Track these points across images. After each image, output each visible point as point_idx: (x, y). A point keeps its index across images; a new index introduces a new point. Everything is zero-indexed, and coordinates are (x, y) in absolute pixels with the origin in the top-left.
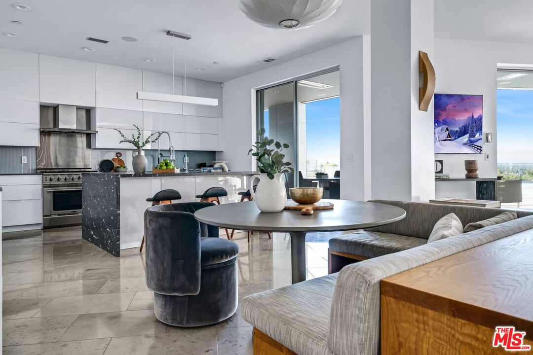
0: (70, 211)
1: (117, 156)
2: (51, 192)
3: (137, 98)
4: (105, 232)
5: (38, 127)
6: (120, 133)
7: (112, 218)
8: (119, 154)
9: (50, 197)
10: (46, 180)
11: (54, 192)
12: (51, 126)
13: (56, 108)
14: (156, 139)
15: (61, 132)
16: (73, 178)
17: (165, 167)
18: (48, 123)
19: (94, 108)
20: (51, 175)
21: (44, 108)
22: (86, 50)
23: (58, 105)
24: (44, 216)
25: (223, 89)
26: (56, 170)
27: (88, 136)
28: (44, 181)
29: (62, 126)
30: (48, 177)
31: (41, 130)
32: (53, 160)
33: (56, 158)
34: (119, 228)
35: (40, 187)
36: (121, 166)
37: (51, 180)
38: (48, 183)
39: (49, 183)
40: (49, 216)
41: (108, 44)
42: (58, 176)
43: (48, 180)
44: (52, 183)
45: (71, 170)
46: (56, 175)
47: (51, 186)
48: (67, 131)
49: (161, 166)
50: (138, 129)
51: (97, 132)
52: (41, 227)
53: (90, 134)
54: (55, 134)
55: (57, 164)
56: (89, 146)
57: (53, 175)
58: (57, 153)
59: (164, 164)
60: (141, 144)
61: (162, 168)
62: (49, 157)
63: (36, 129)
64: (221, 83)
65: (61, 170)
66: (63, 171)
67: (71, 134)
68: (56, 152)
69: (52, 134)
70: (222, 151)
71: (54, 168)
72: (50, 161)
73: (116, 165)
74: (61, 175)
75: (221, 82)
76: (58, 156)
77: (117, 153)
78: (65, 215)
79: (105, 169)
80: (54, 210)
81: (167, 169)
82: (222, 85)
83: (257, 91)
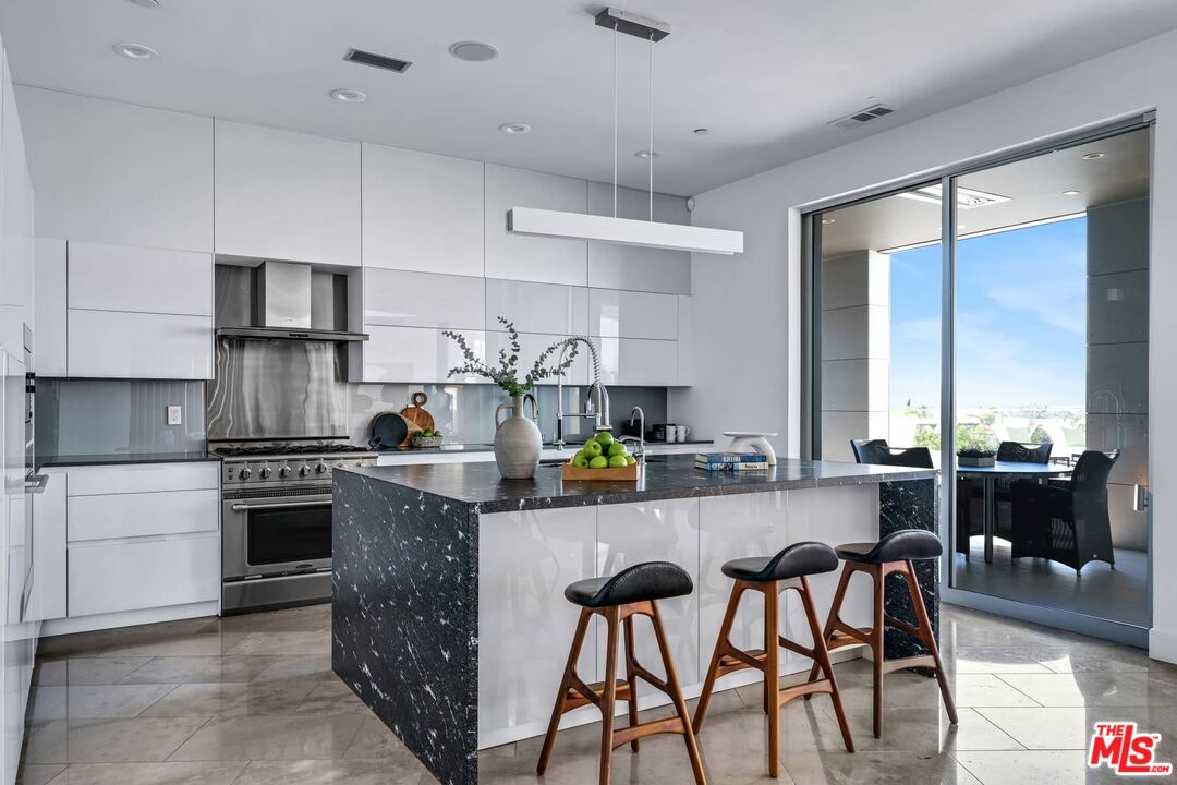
0: (293, 565)
1: (415, 403)
2: (244, 510)
3: (509, 228)
4: (414, 692)
5: (210, 324)
6: (463, 346)
7: (447, 656)
8: (420, 398)
9: (241, 526)
10: (231, 478)
11: (252, 513)
12: (246, 321)
13: (257, 271)
14: (567, 364)
15: (270, 339)
16: (303, 470)
17: (601, 461)
18: (237, 314)
19: (357, 270)
20: (243, 462)
21: (226, 270)
22: (342, 97)
23: (263, 265)
24: (224, 580)
25: (693, 213)
26: (258, 445)
27: (341, 347)
28: (226, 478)
29: (273, 320)
30: (238, 469)
31: (219, 332)
32: (249, 415)
33: (257, 408)
34: (475, 702)
35: (214, 496)
36: (426, 431)
37: (243, 475)
38: (236, 486)
39: (238, 486)
40: (238, 579)
41: (408, 71)
42: (262, 465)
43: (236, 478)
44: (247, 486)
45: (296, 444)
46: (259, 461)
47: (244, 494)
48: (287, 335)
49: (590, 458)
50: (512, 331)
51: (367, 337)
52: (216, 610)
53: (347, 341)
54: (255, 344)
55: (259, 428)
56: (342, 375)
57: (249, 462)
58: (260, 396)
59: (600, 451)
60: (521, 379)
61: (594, 462)
62: (240, 407)
63: (202, 332)
64: (688, 198)
65: (269, 444)
66: (277, 447)
67: (294, 341)
68: (257, 393)
69: (247, 344)
70: (690, 387)
71: (252, 436)
72: (244, 416)
73: (413, 426)
74: (270, 461)
75: (688, 195)
76: (263, 405)
77: (416, 395)
78: (280, 575)
79: (383, 437)
80: (252, 562)
81: (608, 466)
82: (690, 202)
83: (804, 216)
